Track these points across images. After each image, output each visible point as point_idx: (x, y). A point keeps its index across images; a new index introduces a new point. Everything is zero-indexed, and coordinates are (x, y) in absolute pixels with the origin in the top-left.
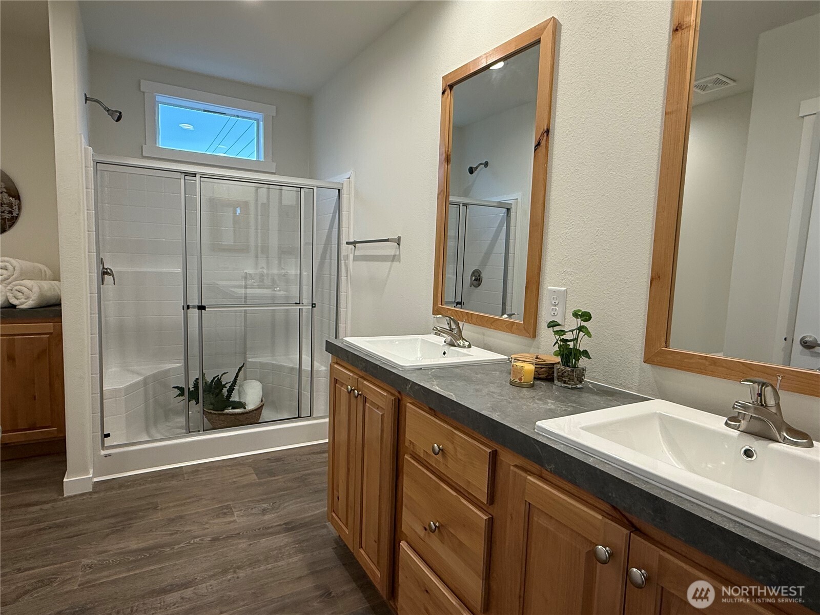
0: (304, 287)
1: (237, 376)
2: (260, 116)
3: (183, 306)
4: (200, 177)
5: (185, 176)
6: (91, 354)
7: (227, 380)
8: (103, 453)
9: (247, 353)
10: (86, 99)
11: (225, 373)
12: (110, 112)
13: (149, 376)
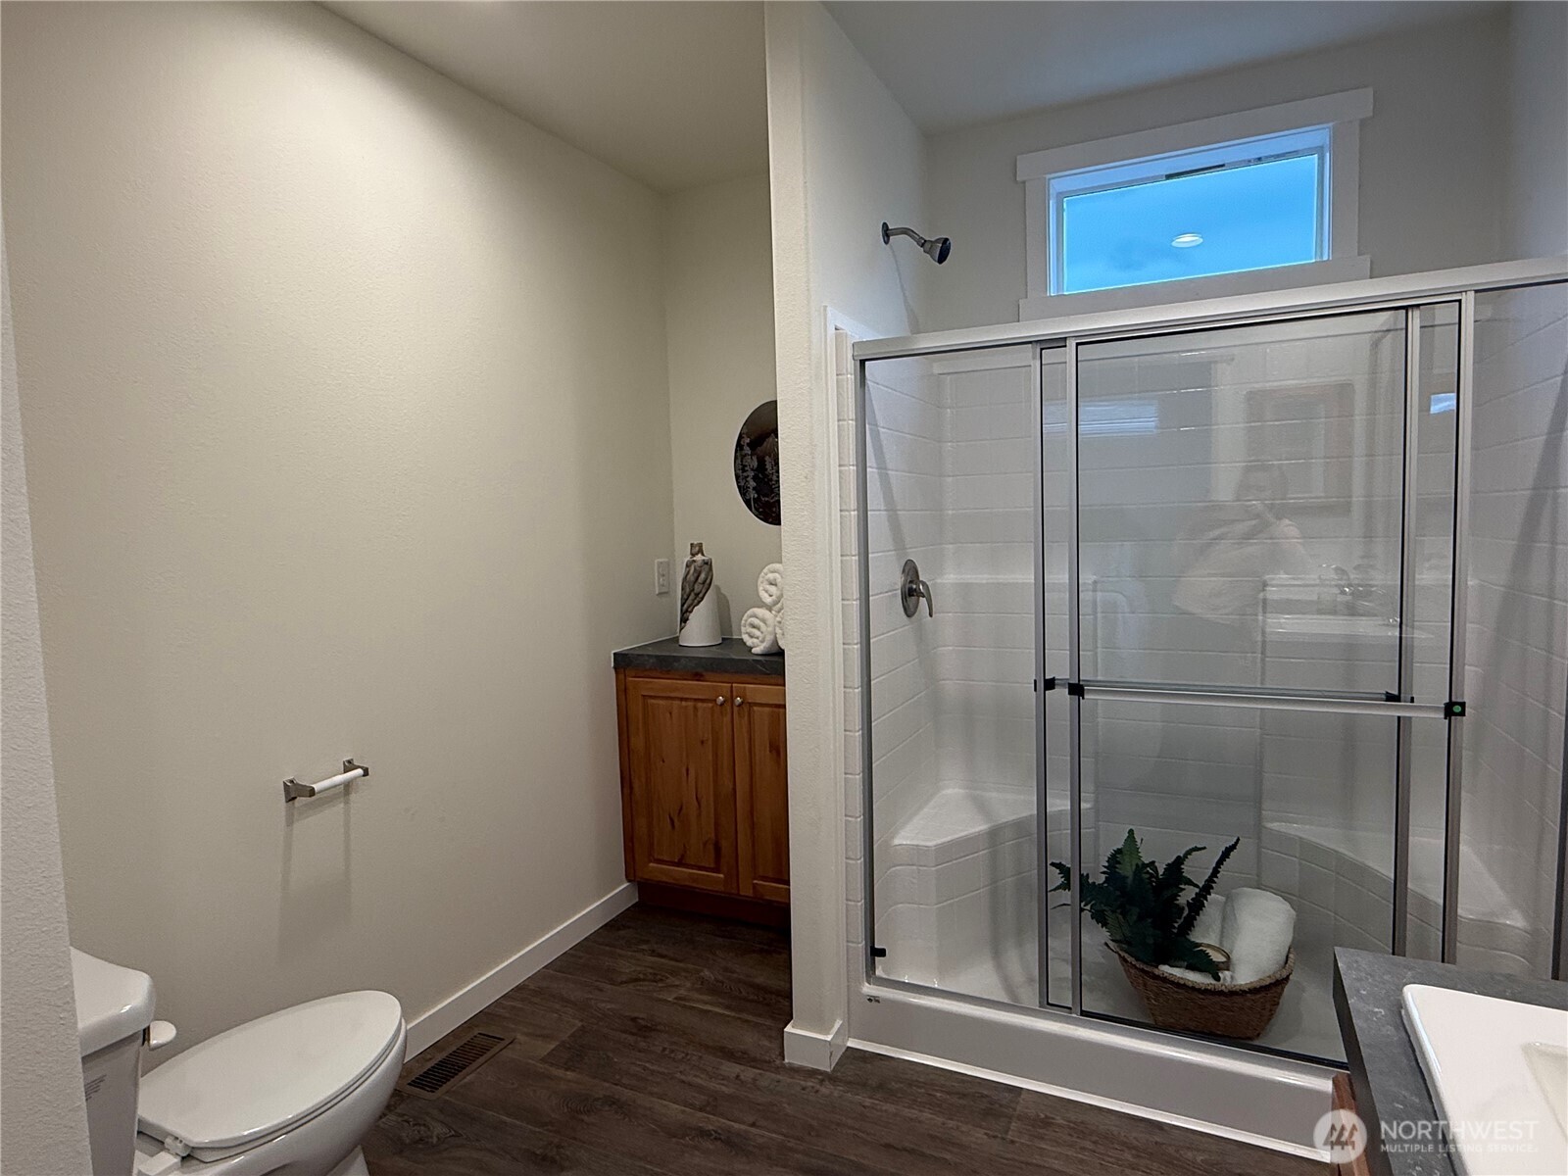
0: (1468, 625)
1: (1215, 872)
2: (1320, 135)
3: (1035, 681)
4: (1078, 344)
5: (1042, 349)
6: (846, 774)
7: (1197, 870)
8: (869, 989)
9: (1264, 806)
10: (887, 233)
11: (1196, 849)
12: (928, 246)
13: (1006, 825)
